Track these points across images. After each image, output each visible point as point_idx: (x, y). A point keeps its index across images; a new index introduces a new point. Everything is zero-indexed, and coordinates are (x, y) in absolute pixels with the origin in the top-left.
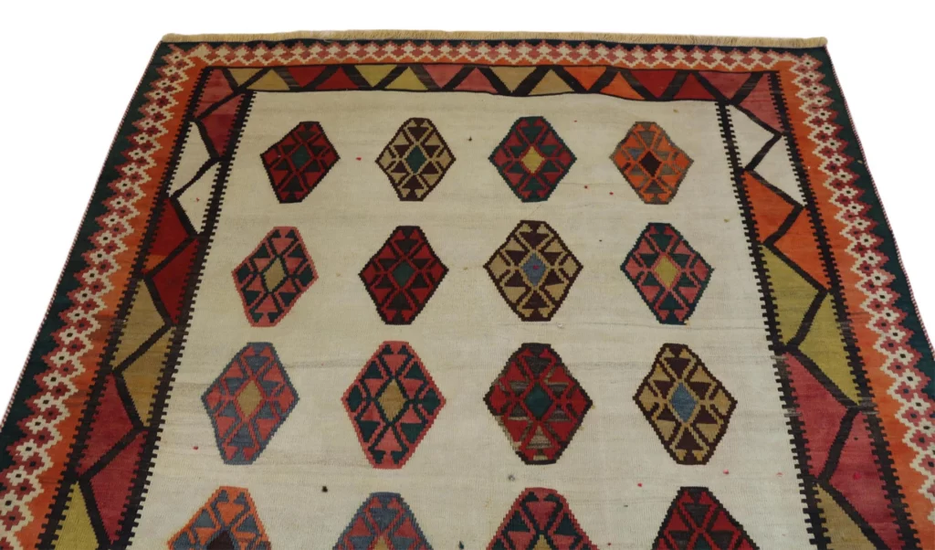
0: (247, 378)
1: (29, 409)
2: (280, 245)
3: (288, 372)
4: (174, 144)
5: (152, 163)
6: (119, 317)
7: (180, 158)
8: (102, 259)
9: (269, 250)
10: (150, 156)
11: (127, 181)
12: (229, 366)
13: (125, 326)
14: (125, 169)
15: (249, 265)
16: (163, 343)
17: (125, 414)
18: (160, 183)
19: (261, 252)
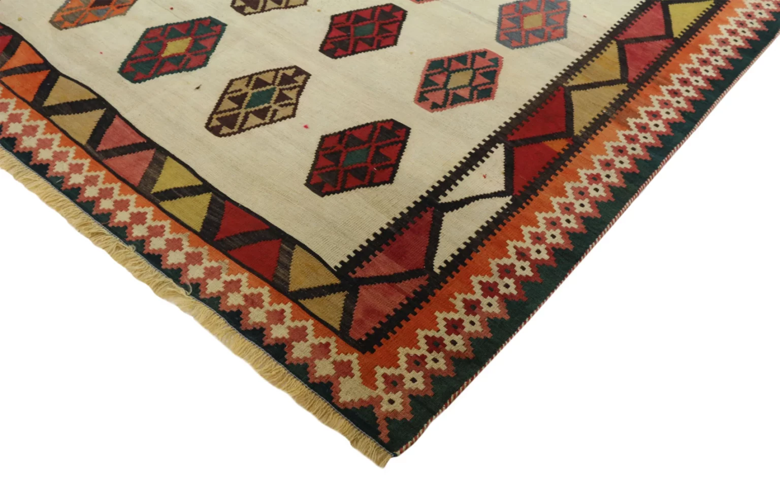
0: (527, 32)
1: (701, 93)
2: (438, 97)
3: (497, 21)
4: (473, 255)
5: (511, 246)
6: (609, 117)
7: (477, 232)
8: (607, 172)
9: (450, 98)
10: (509, 257)
11: (549, 240)
12: (537, 44)
13: (606, 108)
14: (544, 256)
15: (475, 97)
16: (579, 80)
17: (628, 55)
18: (513, 216)
19: (457, 100)
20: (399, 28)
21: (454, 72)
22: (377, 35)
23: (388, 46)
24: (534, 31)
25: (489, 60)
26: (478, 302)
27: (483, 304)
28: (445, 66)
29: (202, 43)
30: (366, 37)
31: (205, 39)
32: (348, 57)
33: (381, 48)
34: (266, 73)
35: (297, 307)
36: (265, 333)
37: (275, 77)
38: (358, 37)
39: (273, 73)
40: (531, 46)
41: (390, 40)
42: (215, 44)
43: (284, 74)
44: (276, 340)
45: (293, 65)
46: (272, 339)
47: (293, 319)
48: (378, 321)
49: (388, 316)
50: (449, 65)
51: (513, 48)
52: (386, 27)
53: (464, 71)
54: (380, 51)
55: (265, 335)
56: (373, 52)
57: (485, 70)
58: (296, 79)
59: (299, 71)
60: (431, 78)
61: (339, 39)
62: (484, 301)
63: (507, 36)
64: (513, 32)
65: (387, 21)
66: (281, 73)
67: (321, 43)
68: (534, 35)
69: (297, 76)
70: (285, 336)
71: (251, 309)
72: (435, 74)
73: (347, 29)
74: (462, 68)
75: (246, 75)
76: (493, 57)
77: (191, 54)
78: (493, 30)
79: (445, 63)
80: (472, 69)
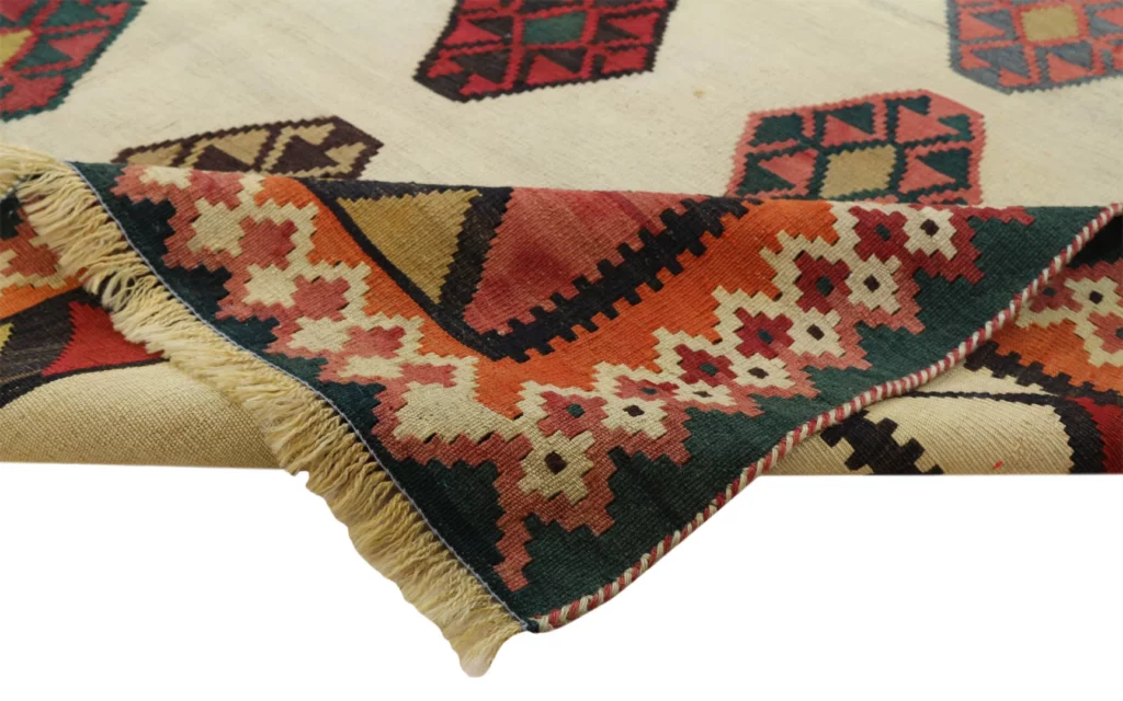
0: (1041, 49)
3: (946, 19)
12: (1076, 82)
20: (659, 28)
21: (838, 150)
22: (594, 42)
23: (629, 72)
24: (1060, 48)
25: (942, 121)
26: (842, 270)
27: (854, 280)
28: (808, 132)
29: (62, 47)
30: (557, 45)
31: (71, 36)
32: (503, 97)
33: (606, 77)
34: (241, 135)
35: (330, 220)
36: (228, 286)
37: (267, 147)
38: (537, 45)
39: (263, 136)
40: (1060, 85)
41: (632, 57)
42: (99, 50)
43: (296, 139)
44: (254, 310)
45: (328, 115)
46: (245, 305)
47: (314, 258)
48: (550, 292)
49: (580, 281)
50: (820, 131)
51: (1008, 90)
52: (617, 24)
53: (868, 149)
54: (602, 83)
55: (228, 293)
56: (579, 86)
57: (935, 148)
58: (331, 153)
59: (344, 133)
60: (763, 165)
61: (478, 49)
62: (860, 270)
63: (985, 58)
64: (997, 49)
65: (622, 10)
66: (286, 135)
67: (422, 58)
68: (1061, 57)
69: (338, 145)
70: (282, 300)
71: (202, 205)
72: (776, 153)
73: (505, 24)
74: (860, 140)
75: (173, 137)
76: (953, 113)
77: (18, 73)
78: (941, 42)
79: (805, 126)
80: (894, 143)
